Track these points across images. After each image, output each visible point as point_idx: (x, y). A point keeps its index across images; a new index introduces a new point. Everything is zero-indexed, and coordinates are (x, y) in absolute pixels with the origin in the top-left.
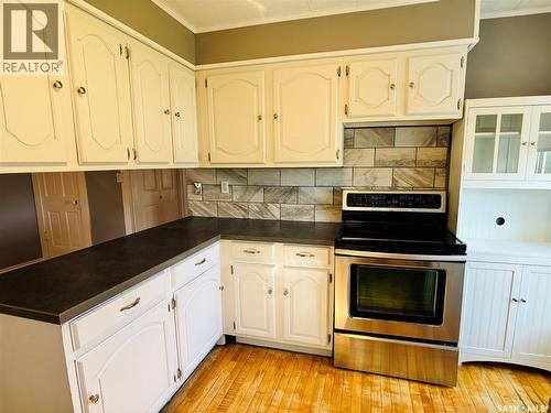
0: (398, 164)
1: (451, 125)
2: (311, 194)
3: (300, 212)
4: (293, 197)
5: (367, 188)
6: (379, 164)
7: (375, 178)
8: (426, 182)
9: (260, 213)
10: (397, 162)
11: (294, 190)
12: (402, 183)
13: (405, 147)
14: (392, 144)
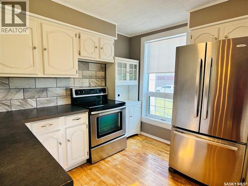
0: (90, 77)
1: (105, 64)
2: (55, 92)
3: (49, 101)
4: (45, 94)
5: (80, 87)
6: (84, 77)
7: (83, 83)
8: (99, 84)
9: (22, 105)
10: (90, 76)
11: (45, 90)
12: (92, 85)
13: (93, 70)
14: (88, 69)
